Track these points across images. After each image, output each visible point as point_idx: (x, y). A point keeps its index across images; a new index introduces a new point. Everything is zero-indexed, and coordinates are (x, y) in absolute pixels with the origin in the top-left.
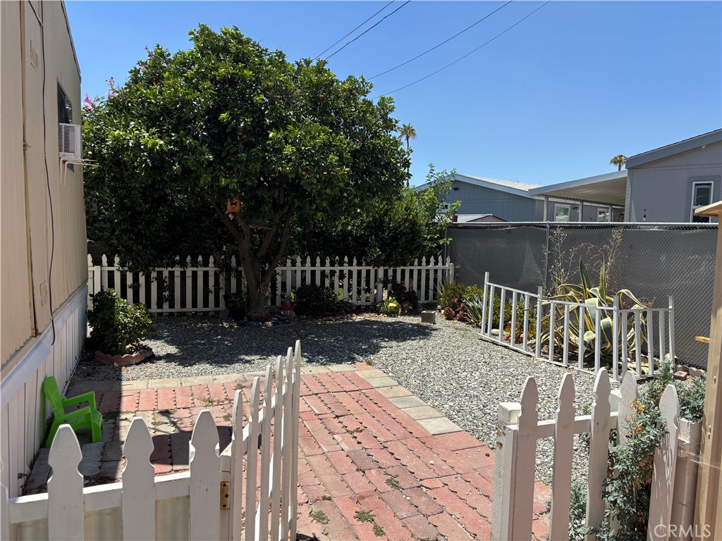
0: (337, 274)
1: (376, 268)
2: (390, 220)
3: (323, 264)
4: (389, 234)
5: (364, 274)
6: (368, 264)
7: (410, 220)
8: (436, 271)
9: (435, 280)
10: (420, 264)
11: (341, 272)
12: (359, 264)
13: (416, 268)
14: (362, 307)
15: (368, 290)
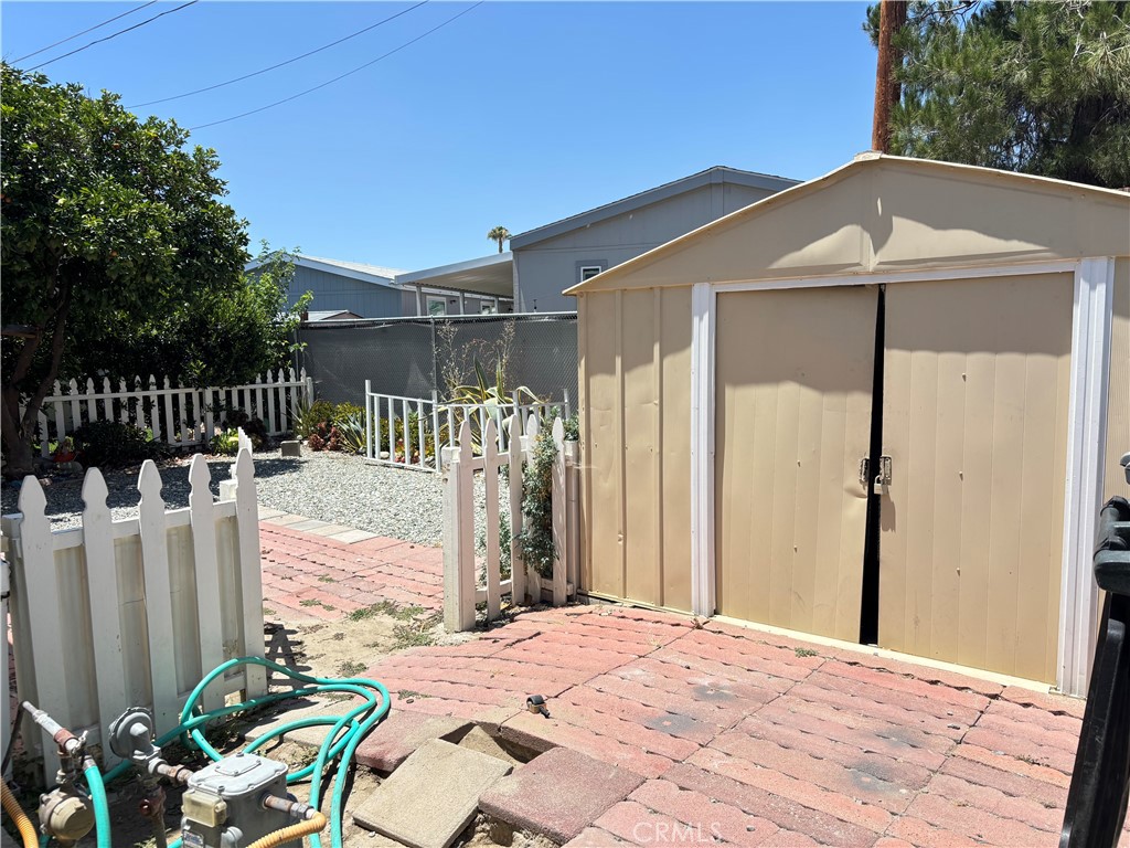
0: (140, 402)
1: (200, 390)
2: (217, 320)
3: (115, 388)
4: (217, 339)
5: (182, 400)
6: (187, 385)
7: (246, 319)
8: (288, 390)
9: (288, 403)
10: (264, 380)
11: (146, 399)
12: (174, 385)
13: (259, 387)
14: (184, 449)
15: (191, 423)
